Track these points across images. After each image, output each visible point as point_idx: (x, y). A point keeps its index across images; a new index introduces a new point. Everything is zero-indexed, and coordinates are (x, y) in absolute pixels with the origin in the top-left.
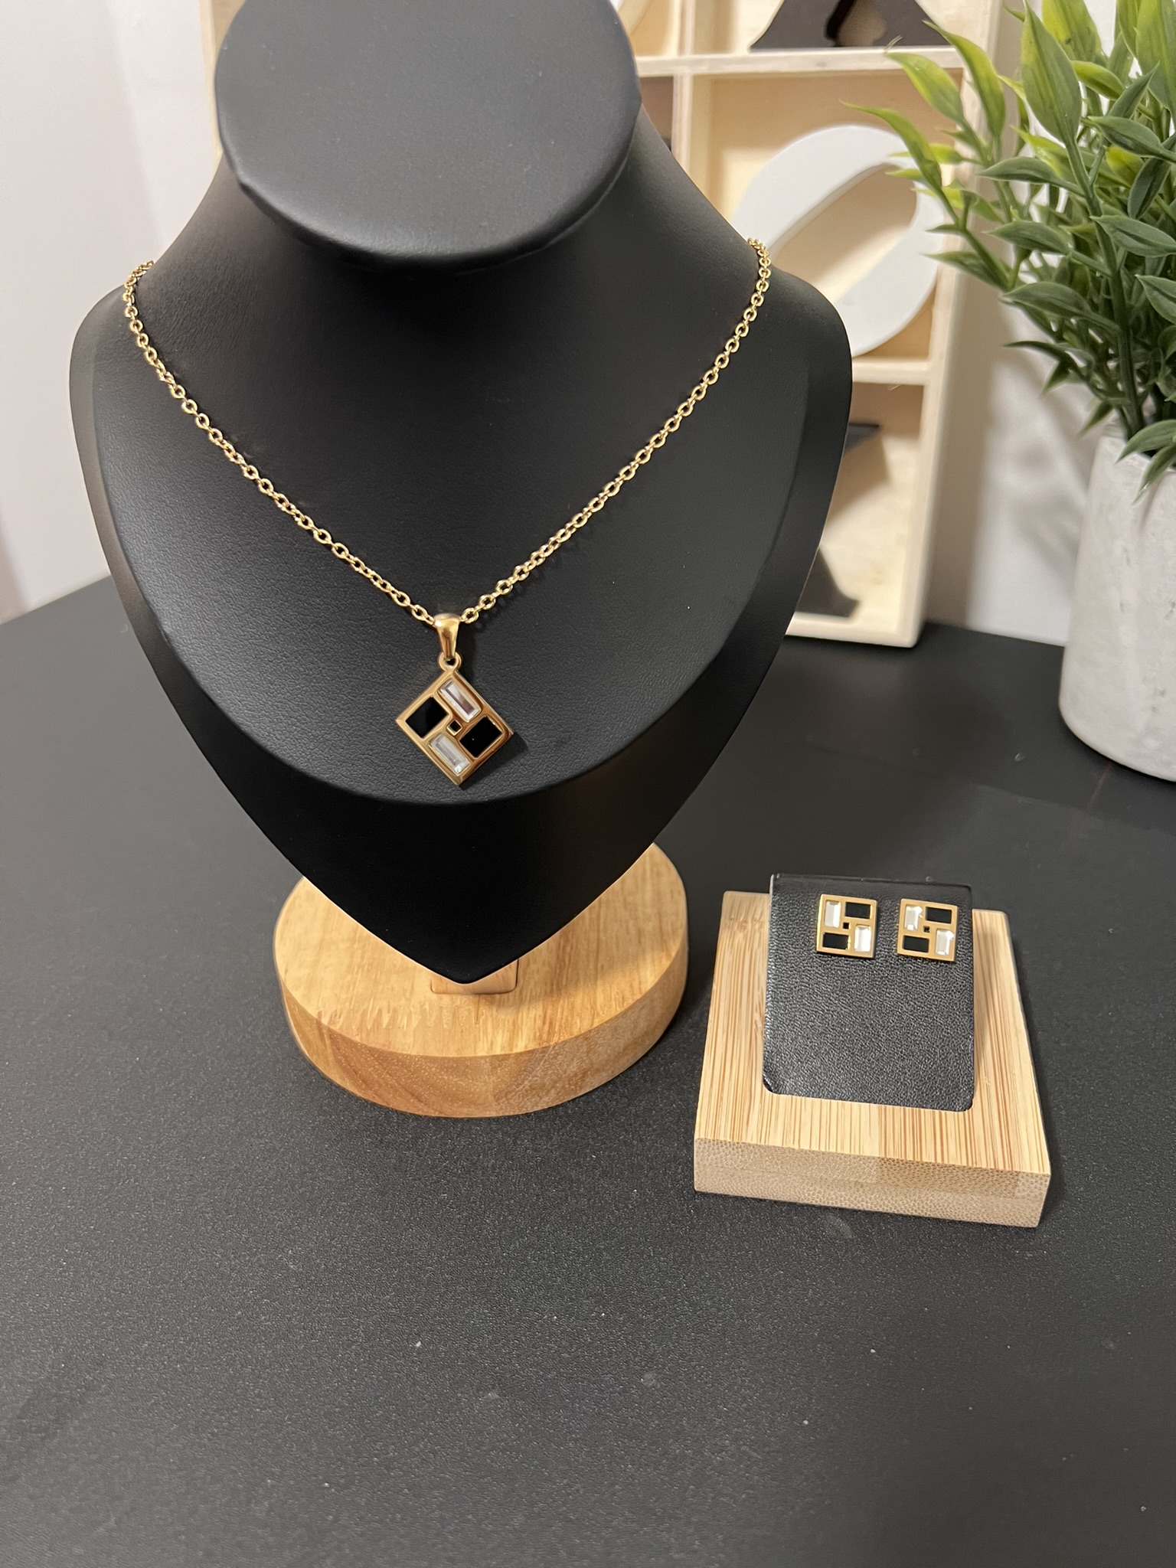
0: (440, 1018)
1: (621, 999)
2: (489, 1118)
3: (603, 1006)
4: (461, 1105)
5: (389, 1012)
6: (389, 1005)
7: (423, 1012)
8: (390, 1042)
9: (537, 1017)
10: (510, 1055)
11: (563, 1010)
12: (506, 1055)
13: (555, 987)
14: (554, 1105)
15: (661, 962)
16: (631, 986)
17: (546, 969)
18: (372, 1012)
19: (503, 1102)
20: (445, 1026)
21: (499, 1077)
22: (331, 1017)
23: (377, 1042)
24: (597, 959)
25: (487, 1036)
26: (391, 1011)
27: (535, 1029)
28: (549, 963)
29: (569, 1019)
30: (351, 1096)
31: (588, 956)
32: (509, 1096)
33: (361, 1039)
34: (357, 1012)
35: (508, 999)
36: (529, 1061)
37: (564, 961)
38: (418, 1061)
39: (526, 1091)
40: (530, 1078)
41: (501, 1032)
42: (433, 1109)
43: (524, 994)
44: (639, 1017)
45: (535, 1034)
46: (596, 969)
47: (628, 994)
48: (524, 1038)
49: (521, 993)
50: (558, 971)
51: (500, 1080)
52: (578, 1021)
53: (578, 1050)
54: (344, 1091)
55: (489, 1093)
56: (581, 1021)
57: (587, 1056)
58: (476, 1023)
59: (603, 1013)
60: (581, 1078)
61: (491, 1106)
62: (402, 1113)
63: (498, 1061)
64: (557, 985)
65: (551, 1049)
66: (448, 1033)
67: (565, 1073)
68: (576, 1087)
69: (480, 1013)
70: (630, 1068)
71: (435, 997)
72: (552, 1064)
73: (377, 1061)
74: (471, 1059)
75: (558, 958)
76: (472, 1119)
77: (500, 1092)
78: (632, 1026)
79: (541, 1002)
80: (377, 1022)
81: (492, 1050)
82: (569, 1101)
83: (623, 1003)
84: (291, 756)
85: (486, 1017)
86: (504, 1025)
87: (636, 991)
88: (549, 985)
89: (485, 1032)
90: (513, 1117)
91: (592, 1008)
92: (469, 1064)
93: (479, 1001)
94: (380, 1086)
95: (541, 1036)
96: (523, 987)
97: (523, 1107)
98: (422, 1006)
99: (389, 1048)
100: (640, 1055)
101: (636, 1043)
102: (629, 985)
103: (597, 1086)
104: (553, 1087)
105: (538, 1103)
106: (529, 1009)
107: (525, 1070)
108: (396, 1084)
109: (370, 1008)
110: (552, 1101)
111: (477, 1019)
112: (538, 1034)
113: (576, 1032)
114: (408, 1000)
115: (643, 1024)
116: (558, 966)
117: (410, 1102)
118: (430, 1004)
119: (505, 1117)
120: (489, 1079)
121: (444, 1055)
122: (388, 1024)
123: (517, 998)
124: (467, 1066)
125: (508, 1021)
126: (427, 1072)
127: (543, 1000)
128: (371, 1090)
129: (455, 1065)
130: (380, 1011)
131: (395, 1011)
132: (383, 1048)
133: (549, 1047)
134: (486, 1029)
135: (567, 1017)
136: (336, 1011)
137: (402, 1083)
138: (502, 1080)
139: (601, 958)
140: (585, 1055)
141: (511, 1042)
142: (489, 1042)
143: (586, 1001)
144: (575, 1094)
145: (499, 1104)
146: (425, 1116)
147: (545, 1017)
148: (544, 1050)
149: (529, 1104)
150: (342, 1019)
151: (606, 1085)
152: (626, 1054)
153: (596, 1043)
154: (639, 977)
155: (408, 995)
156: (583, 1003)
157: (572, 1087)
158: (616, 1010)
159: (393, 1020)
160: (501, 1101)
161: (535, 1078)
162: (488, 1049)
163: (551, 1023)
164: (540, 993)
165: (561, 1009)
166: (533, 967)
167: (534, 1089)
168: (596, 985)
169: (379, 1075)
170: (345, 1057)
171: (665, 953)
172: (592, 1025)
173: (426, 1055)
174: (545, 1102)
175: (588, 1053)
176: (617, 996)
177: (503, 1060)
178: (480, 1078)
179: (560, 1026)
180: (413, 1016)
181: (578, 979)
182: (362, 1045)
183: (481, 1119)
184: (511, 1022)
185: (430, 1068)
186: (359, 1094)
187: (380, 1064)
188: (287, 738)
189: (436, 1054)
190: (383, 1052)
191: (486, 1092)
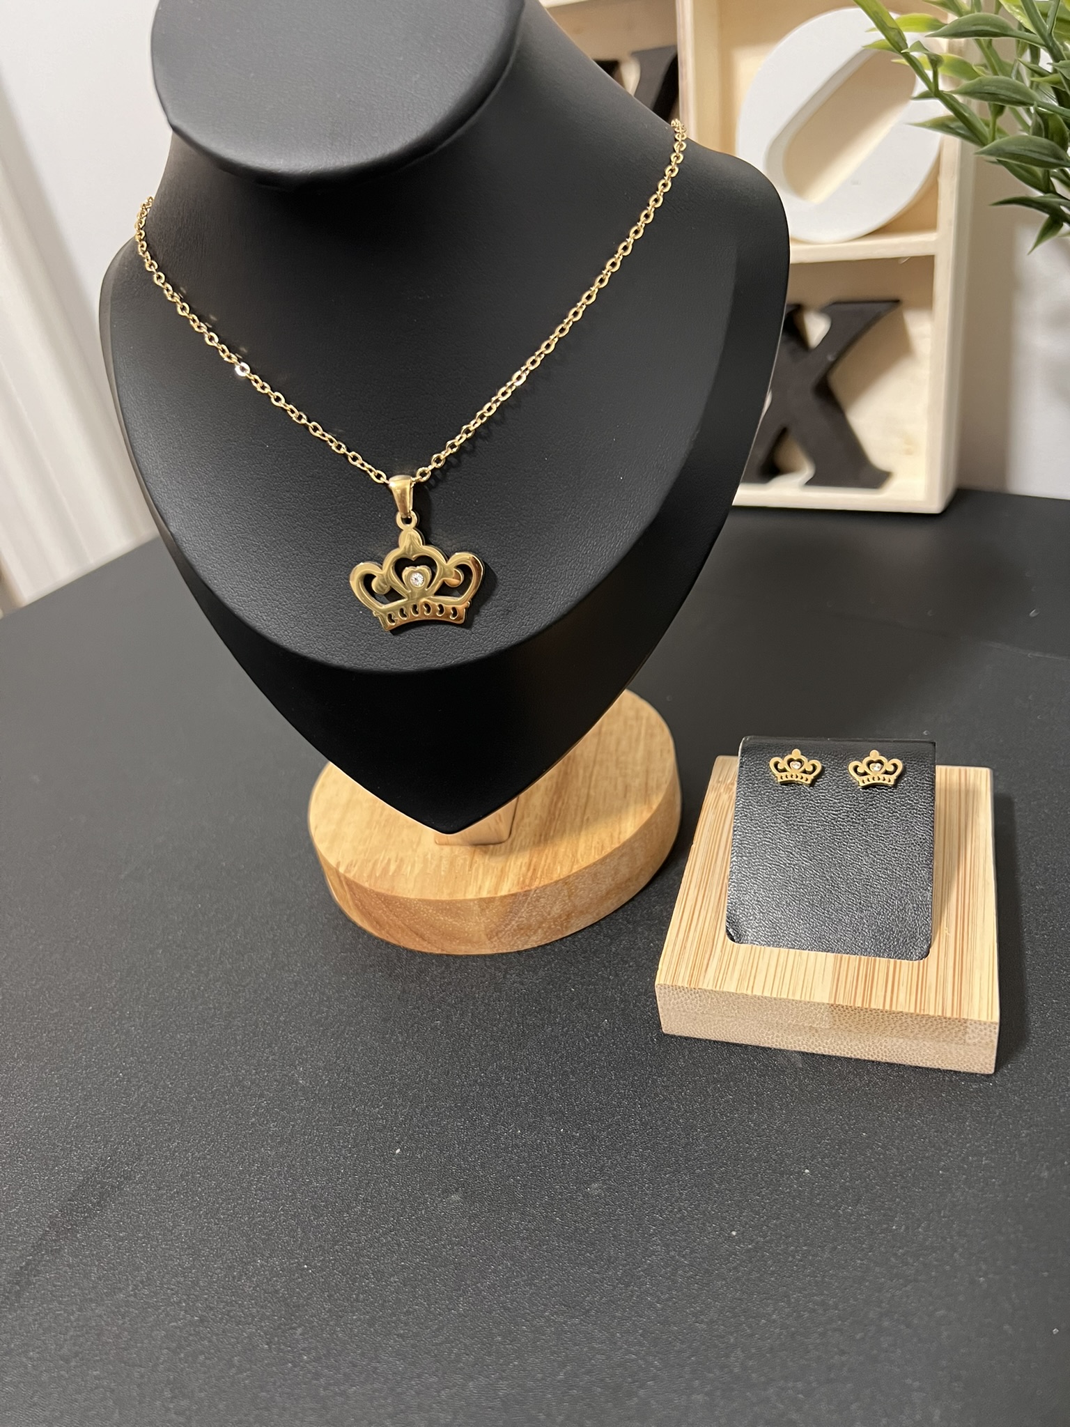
0: (438, 866)
1: (600, 848)
2: (485, 956)
3: (583, 853)
4: (459, 943)
5: (396, 861)
6: (397, 855)
7: (425, 861)
8: (393, 888)
9: (523, 864)
10: (494, 898)
11: (547, 858)
12: (492, 898)
13: (543, 837)
14: (543, 943)
15: (642, 813)
16: (612, 836)
17: (537, 822)
18: (382, 862)
19: (495, 941)
20: (443, 873)
21: (488, 919)
22: (348, 866)
23: (383, 887)
24: (584, 813)
25: (477, 881)
26: (398, 861)
27: (519, 874)
28: (541, 817)
29: (552, 866)
30: (370, 936)
31: (576, 810)
32: (500, 935)
33: (370, 885)
34: (370, 861)
35: (500, 847)
36: (514, 903)
37: (554, 814)
38: (417, 903)
39: (515, 930)
40: (517, 919)
41: (489, 878)
42: (436, 947)
43: (515, 844)
44: (619, 864)
45: (519, 878)
46: (582, 821)
47: (607, 842)
48: (509, 884)
49: (512, 844)
50: (548, 824)
51: (489, 920)
52: (559, 868)
53: (559, 893)
54: (365, 932)
55: (481, 933)
56: (561, 868)
57: (569, 898)
58: (469, 870)
59: (582, 861)
60: (566, 919)
61: (485, 944)
62: (411, 951)
63: (486, 903)
64: (545, 835)
65: (532, 892)
66: (443, 879)
67: (549, 915)
68: (562, 928)
69: (474, 861)
70: (616, 911)
71: (437, 848)
72: (535, 907)
73: (385, 904)
74: (461, 901)
75: (549, 811)
76: (470, 956)
77: (491, 931)
78: (613, 872)
79: (529, 851)
80: (385, 870)
81: (479, 893)
82: (557, 941)
83: (602, 850)
84: (276, 635)
85: (479, 865)
86: (493, 872)
87: (616, 840)
88: (538, 835)
89: (476, 878)
90: (507, 954)
91: (573, 855)
92: (460, 906)
93: (475, 851)
94: (390, 927)
95: (524, 881)
96: (514, 838)
97: (513, 945)
98: (425, 855)
99: (392, 892)
100: (626, 899)
101: (618, 888)
102: (610, 834)
103: (583, 927)
104: (539, 927)
105: (527, 941)
106: (517, 857)
107: (510, 912)
108: (403, 925)
109: (381, 858)
110: (541, 940)
111: (471, 867)
112: (522, 879)
113: (555, 877)
114: (414, 851)
115: (624, 871)
116: (549, 819)
117: (416, 941)
118: (432, 855)
119: (499, 954)
120: (480, 920)
121: (438, 898)
122: (393, 874)
123: (508, 848)
124: (459, 908)
125: (497, 869)
126: (425, 913)
127: (531, 850)
128: (384, 929)
129: (448, 907)
130: (389, 860)
131: (402, 860)
132: (387, 893)
133: (530, 891)
134: (478, 875)
135: (550, 864)
136: (352, 861)
137: (407, 924)
138: (491, 920)
139: (588, 811)
140: (567, 898)
141: (497, 887)
142: (478, 886)
143: (568, 850)
144: (563, 934)
145: (492, 942)
146: (431, 954)
147: (530, 865)
148: (526, 894)
149: (519, 942)
150: (356, 867)
151: (592, 926)
152: (610, 898)
153: (577, 888)
154: (620, 828)
155: (415, 846)
156: (566, 851)
157: (559, 927)
158: (595, 857)
159: (399, 868)
160: (494, 940)
161: (521, 919)
162: (476, 893)
163: (534, 870)
164: (530, 843)
165: (545, 858)
166: (526, 820)
167: (522, 929)
168: (579, 834)
169: (388, 917)
170: (360, 901)
171: (646, 806)
172: (571, 870)
173: (423, 898)
174: (534, 941)
175: (569, 896)
176: (598, 845)
177: (489, 902)
178: (472, 918)
179: (542, 872)
180: (416, 865)
181: (565, 831)
182: (371, 890)
183: (478, 956)
184: (500, 869)
185: (428, 910)
186: (376, 934)
187: (387, 907)
188: (271, 618)
189: (432, 898)
190: (388, 896)
191: (479, 931)
